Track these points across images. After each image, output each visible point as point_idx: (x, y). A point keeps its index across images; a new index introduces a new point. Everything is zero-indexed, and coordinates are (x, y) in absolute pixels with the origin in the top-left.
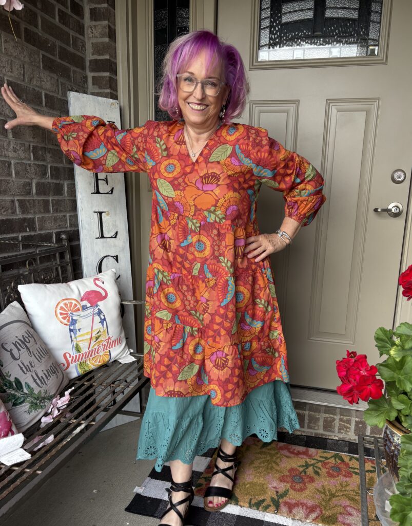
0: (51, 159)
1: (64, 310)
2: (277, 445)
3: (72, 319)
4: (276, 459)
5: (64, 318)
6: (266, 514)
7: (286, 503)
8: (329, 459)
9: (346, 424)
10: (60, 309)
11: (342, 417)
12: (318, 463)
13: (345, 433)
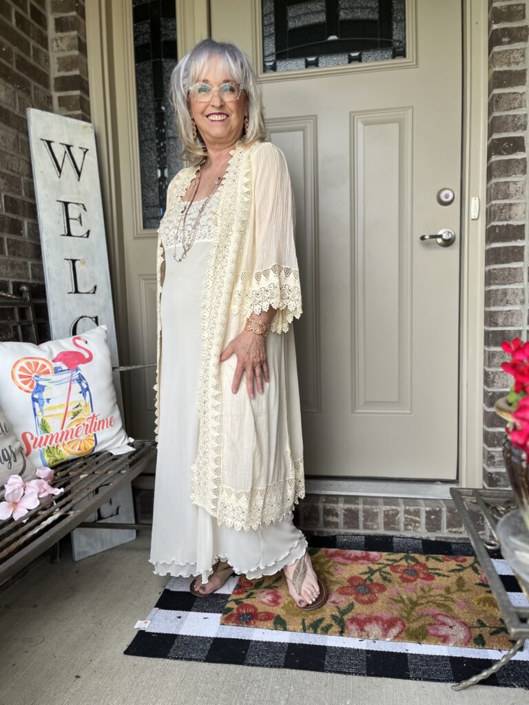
0: (6, 187)
1: (27, 372)
2: (326, 552)
3: (38, 385)
4: (328, 568)
5: (25, 383)
6: (329, 637)
7: (353, 620)
8: (397, 561)
9: (413, 517)
10: (20, 370)
11: (407, 508)
12: (385, 567)
13: (414, 530)
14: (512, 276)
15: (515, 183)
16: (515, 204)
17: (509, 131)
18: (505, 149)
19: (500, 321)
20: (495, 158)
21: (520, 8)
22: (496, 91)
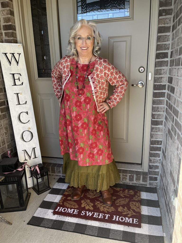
9: (125, 177)
11: (123, 174)
13: (125, 181)
14: (161, 102)
15: (164, 70)
16: (163, 77)
17: (163, 50)
18: (161, 57)
19: (156, 117)
20: (157, 60)
21: (170, 1)
22: (159, 34)
